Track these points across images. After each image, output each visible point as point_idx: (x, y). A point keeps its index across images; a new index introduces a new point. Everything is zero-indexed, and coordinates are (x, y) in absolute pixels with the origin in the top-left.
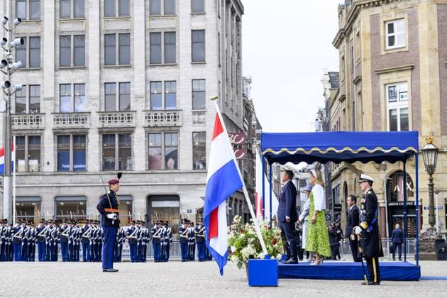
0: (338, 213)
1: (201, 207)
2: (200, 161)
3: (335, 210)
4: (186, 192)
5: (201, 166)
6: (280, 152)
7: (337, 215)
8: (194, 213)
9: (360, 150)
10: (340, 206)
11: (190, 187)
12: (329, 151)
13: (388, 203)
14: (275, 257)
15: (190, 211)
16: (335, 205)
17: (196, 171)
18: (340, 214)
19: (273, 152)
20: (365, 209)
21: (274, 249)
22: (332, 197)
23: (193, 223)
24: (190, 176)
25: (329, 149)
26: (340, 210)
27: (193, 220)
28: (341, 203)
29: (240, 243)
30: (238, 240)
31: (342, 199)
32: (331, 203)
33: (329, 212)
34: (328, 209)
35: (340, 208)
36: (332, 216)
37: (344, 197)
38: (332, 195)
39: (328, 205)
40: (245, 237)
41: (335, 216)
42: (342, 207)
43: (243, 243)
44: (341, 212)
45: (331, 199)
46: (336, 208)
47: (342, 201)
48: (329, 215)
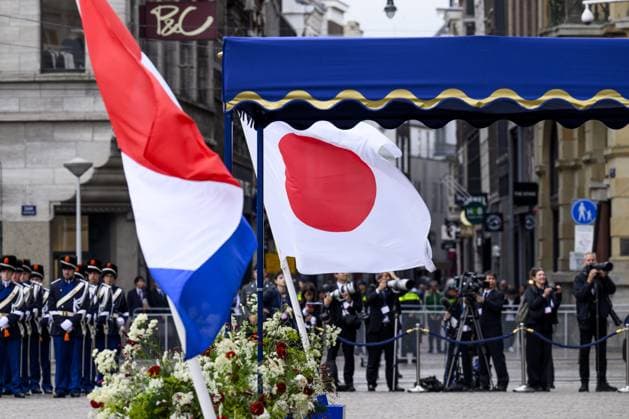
0: (525, 209)
1: (67, 196)
2: (67, 42)
3: (518, 202)
4: (18, 147)
5: (69, 60)
6: (284, 102)
7: (522, 217)
8: (44, 215)
9: (545, 98)
10: (534, 187)
11: (31, 130)
12: (446, 101)
15: (29, 211)
16: (518, 186)
17: (50, 76)
18: (532, 213)
19: (262, 102)
22: (509, 155)
23: (40, 269)
24: (32, 95)
26: (534, 201)
27: (41, 256)
28: (534, 178)
29: (147, 409)
30: (141, 400)
31: (540, 167)
32: (507, 176)
33: (497, 203)
34: (496, 194)
35: (533, 194)
36: (509, 217)
37: (548, 159)
38: (510, 148)
39: (497, 181)
40: (163, 388)
41: (518, 219)
42: (540, 192)
43: (156, 411)
44: (536, 208)
45: (506, 162)
46: (520, 194)
47: (539, 174)
48: (501, 215)
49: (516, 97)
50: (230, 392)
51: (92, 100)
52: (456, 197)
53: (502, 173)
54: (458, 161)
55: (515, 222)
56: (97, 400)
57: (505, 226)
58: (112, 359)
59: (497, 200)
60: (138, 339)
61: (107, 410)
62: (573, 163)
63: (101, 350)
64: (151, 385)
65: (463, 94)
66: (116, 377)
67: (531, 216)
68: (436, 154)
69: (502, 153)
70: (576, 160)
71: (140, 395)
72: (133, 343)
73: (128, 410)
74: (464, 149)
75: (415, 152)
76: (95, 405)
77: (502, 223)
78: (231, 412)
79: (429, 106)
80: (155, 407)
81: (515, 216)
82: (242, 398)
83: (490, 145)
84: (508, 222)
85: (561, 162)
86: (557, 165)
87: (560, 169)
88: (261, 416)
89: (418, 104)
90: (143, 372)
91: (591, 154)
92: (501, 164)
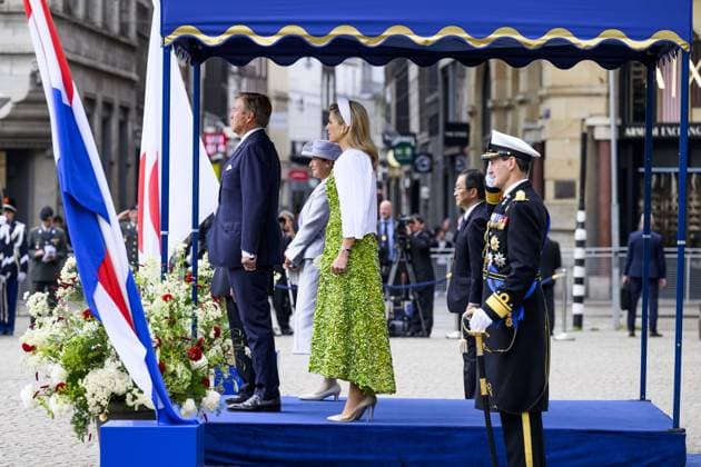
0: (455, 150)
3: (448, 142)
6: (224, 37)
7: (453, 158)
9: (494, 36)
10: (466, 127)
12: (392, 38)
13: (621, 129)
14: (198, 402)
16: (449, 126)
18: (463, 154)
19: (202, 37)
20: (503, 249)
21: (195, 372)
22: (439, 94)
25: (390, 32)
26: (464, 142)
28: (465, 118)
29: (81, 353)
30: (75, 344)
31: (473, 107)
32: (436, 116)
33: (427, 144)
34: (425, 134)
35: (463, 134)
36: (439, 158)
37: (480, 98)
38: (440, 87)
39: (427, 121)
40: (98, 331)
41: (448, 160)
42: (472, 133)
43: (91, 355)
44: (467, 149)
45: (436, 101)
46: (450, 134)
47: (471, 114)
48: (430, 156)
49: (464, 35)
50: (166, 336)
51: (9, 31)
52: (383, 136)
53: (433, 113)
54: (384, 99)
55: (445, 163)
56: (30, 344)
57: (435, 167)
58: (44, 302)
59: (426, 140)
60: (71, 282)
61: (40, 353)
62: (506, 103)
63: (32, 293)
64: (85, 328)
65: (410, 31)
66: (48, 321)
67: (462, 158)
68: (363, 92)
69: (431, 91)
70: (510, 100)
71: (74, 339)
72: (65, 286)
73: (61, 354)
74: (392, 87)
75: (340, 90)
76: (27, 348)
77: (432, 164)
78: (168, 357)
79: (374, 43)
80: (90, 351)
81: (445, 157)
82: (179, 343)
83: (420, 84)
84: (437, 163)
85: (494, 102)
86: (490, 104)
87: (493, 109)
88: (199, 362)
89: (363, 41)
90: (77, 314)
91: (525, 94)
92: (431, 104)
